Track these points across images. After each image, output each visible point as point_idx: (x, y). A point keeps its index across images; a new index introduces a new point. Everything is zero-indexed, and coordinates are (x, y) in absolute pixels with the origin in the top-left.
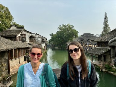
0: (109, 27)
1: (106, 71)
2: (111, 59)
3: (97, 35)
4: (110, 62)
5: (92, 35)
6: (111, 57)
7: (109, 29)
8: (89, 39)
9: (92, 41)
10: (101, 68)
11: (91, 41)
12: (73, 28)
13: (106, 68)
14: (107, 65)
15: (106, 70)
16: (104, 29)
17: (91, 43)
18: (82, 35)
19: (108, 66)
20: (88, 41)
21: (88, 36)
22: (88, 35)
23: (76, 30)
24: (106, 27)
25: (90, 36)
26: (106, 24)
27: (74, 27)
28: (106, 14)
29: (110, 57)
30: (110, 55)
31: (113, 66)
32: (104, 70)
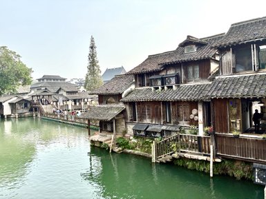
0: (98, 66)
1: (120, 151)
2: (126, 127)
3: (72, 80)
4: (125, 132)
5: (64, 79)
6: (126, 123)
7: (99, 70)
8: (60, 89)
9: (67, 92)
10: (110, 145)
11: (65, 94)
12: (17, 60)
13: (118, 145)
14: (120, 138)
15: (120, 148)
16: (90, 69)
17: (66, 98)
18: (39, 80)
19: (122, 140)
20: (58, 92)
21: (56, 81)
22: (54, 80)
23: (25, 66)
24: (93, 66)
25: (59, 81)
26: (93, 60)
27: (18, 56)
28: (92, 40)
29: (124, 123)
30: (125, 118)
31: (131, 138)
32: (116, 149)
